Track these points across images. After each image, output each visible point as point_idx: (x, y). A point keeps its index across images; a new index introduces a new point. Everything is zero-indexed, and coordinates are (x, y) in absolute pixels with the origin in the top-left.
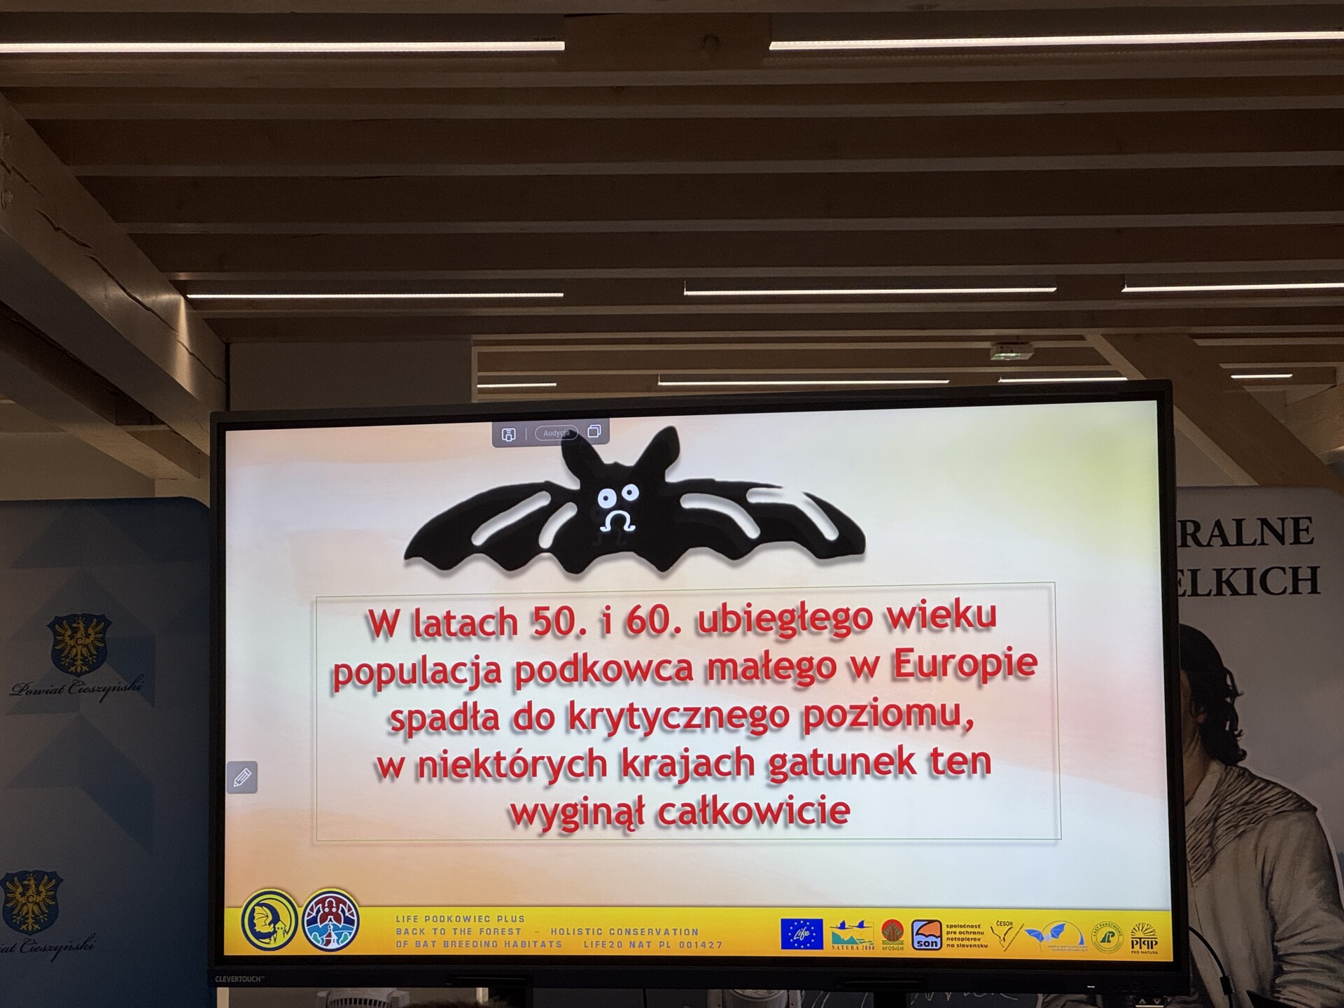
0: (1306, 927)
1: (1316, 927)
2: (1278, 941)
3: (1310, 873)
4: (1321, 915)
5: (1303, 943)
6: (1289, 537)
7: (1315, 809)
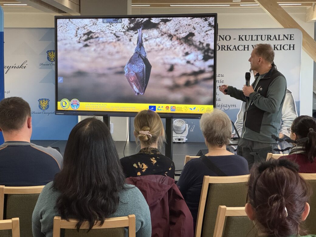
0: (288, 115)
1: (290, 115)
2: (283, 118)
3: (290, 105)
4: (291, 113)
5: (287, 118)
6: (289, 38)
7: (291, 93)
